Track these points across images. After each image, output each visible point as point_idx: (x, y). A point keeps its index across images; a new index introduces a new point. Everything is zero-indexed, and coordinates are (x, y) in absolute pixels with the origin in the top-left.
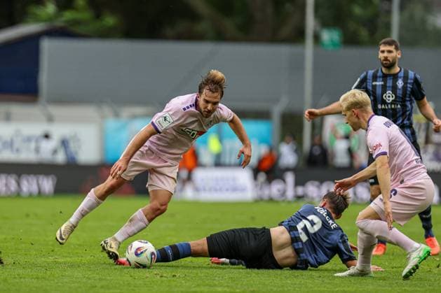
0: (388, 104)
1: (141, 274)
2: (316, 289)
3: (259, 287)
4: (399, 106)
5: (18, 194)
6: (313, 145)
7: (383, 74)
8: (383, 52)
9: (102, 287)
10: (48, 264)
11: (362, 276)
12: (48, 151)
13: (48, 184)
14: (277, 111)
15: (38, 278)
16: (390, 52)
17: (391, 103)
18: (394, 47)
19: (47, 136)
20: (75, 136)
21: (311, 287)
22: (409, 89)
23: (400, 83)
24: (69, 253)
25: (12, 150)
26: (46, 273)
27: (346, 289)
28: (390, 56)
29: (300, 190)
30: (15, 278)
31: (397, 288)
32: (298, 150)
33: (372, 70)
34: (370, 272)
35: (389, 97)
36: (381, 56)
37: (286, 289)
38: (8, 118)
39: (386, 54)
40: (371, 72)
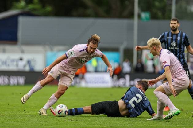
0: (173, 47)
1: (63, 119)
2: (139, 126)
3: (114, 125)
4: (178, 48)
5: (9, 85)
6: (138, 63)
7: (172, 34)
8: (172, 24)
9: (46, 125)
10: (22, 115)
11: (159, 120)
12: (22, 66)
13: (22, 80)
14: (122, 48)
15: (17, 121)
16: (175, 24)
17: (175, 47)
18: (177, 21)
19: (21, 59)
20: (34, 59)
21: (137, 125)
22: (183, 41)
23: (179, 38)
24: (31, 110)
25: (6, 65)
26: (21, 119)
27: (152, 126)
28: (175, 26)
29: (132, 83)
30: (7, 121)
31: (175, 125)
32: (131, 65)
33: (167, 32)
34: (163, 118)
35: (174, 44)
36: (171, 25)
37: (126, 126)
38: (4, 51)
39: (173, 25)
40: (166, 33)
